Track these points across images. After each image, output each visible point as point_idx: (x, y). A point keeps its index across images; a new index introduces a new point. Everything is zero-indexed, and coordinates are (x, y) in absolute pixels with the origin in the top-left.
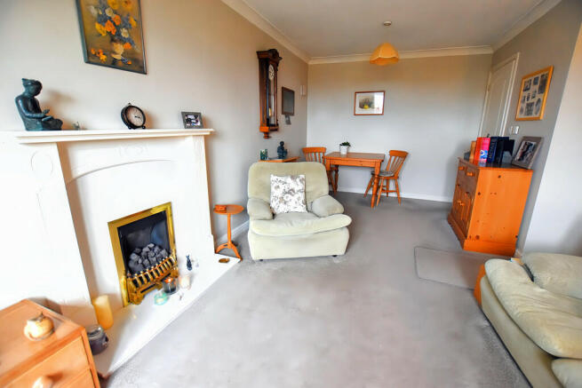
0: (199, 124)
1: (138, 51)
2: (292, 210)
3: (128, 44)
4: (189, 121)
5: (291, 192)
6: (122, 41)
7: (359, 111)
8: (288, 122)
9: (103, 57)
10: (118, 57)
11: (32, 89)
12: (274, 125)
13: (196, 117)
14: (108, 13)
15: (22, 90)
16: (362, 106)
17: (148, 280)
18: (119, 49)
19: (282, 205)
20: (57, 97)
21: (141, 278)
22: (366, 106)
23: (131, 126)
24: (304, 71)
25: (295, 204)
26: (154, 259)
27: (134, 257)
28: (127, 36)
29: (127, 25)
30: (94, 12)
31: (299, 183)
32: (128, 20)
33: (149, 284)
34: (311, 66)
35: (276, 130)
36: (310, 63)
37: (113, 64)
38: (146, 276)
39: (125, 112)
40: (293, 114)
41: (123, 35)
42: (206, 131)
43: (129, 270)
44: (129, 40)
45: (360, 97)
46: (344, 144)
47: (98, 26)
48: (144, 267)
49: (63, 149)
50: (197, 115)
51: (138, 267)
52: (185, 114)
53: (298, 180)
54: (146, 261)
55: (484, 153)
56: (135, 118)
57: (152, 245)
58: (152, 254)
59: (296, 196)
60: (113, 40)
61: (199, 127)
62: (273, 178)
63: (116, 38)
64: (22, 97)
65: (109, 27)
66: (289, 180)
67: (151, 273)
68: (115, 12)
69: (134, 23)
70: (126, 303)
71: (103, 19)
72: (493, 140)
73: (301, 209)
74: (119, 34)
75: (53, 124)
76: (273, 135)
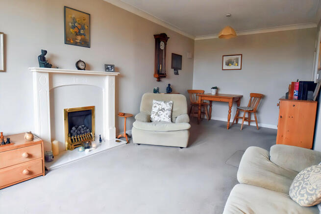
0: (113, 70)
1: (87, 38)
2: (162, 120)
3: (83, 36)
4: (108, 68)
5: (163, 110)
6: (81, 35)
7: (225, 67)
8: (177, 74)
9: (72, 41)
10: (78, 41)
11: (44, 53)
12: (163, 74)
13: (111, 67)
14: (76, 25)
15: (41, 54)
16: (228, 64)
17: (78, 141)
18: (79, 38)
19: (156, 117)
20: (52, 56)
21: (75, 139)
22: (230, 64)
23: (79, 69)
24: (191, 44)
25: (165, 117)
26: (83, 132)
27: (74, 128)
28: (83, 33)
29: (83, 28)
30: (70, 25)
31: (168, 105)
32: (84, 26)
33: (78, 143)
34: (197, 41)
35: (165, 77)
36: (196, 39)
37: (76, 44)
38: (77, 138)
39: (77, 64)
40: (181, 69)
41: (81, 32)
42: (116, 74)
43: (70, 134)
44: (83, 34)
45: (226, 59)
46: (213, 88)
47: (71, 30)
48: (77, 134)
49: (51, 75)
50: (112, 66)
51: (74, 134)
52: (106, 65)
53: (168, 104)
54: (79, 132)
55: (296, 93)
56: (81, 65)
57: (83, 126)
58: (82, 129)
59: (166, 112)
60: (77, 35)
61: (112, 71)
62: (154, 101)
63: (78, 34)
64: (40, 56)
65: (76, 30)
66: (162, 103)
67: (80, 138)
68: (79, 24)
69: (86, 27)
70: (66, 149)
71: (74, 27)
72: (300, 84)
73: (168, 120)
74: (79, 32)
75: (48, 65)
76: (163, 80)
